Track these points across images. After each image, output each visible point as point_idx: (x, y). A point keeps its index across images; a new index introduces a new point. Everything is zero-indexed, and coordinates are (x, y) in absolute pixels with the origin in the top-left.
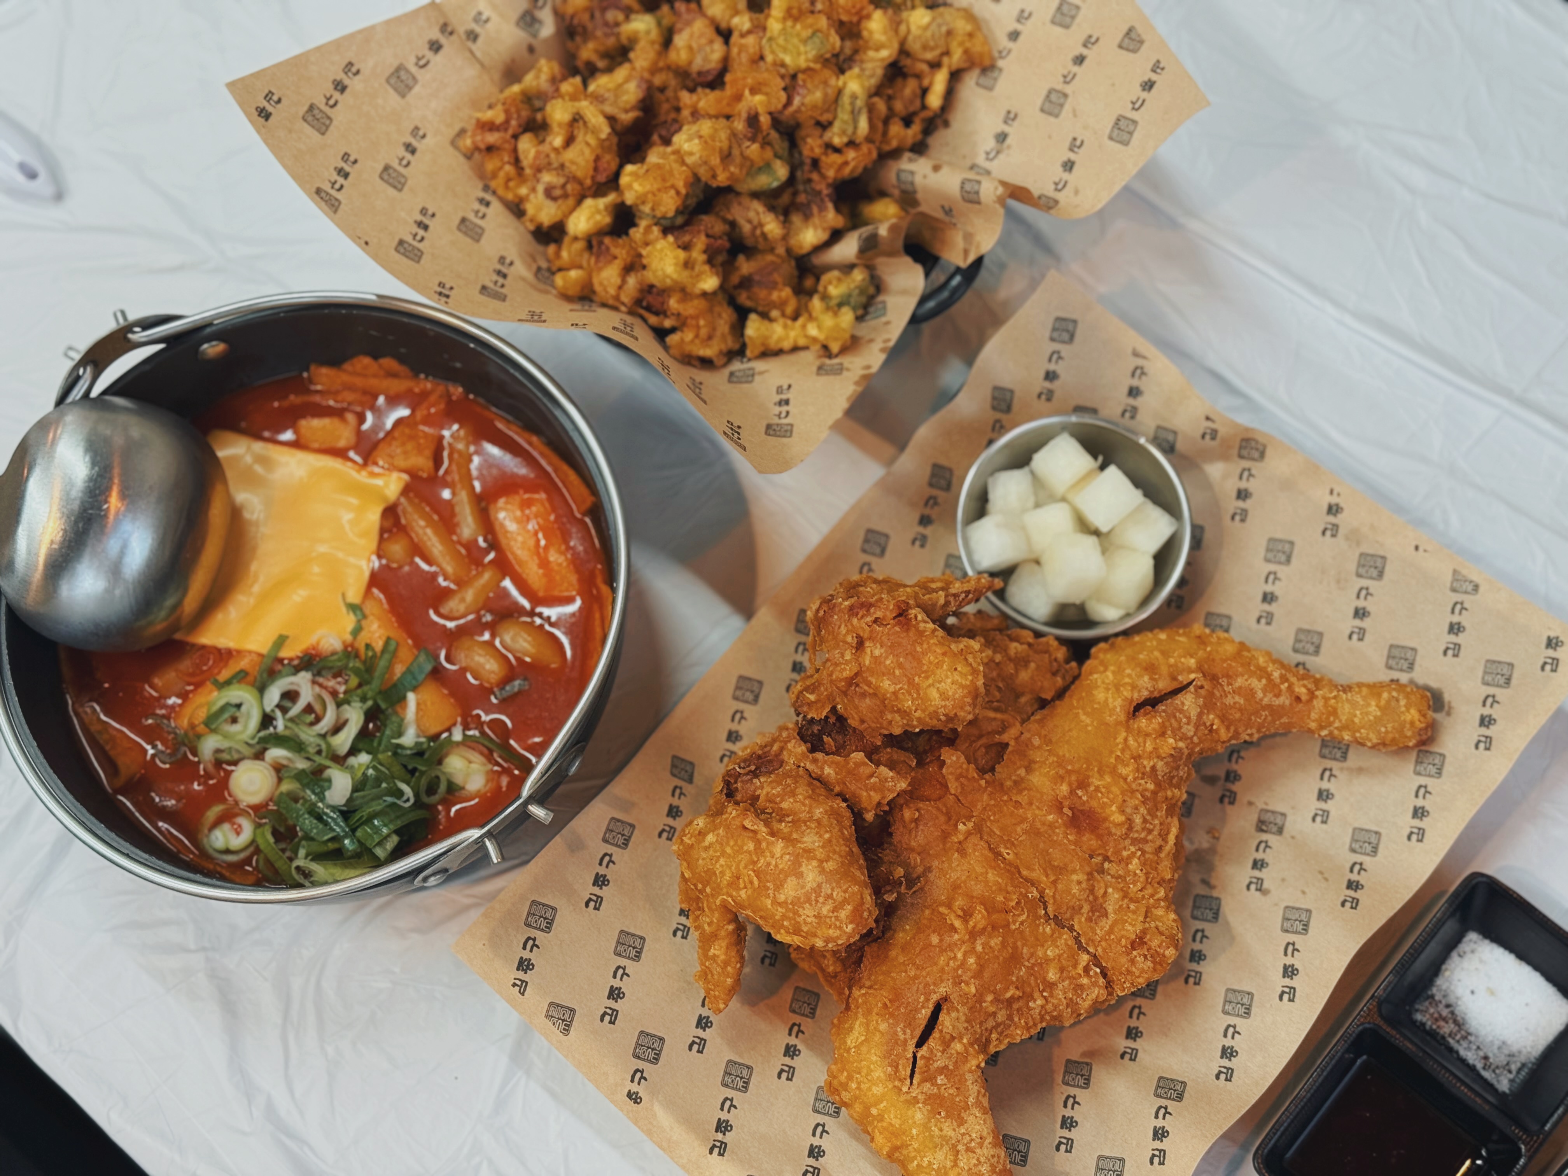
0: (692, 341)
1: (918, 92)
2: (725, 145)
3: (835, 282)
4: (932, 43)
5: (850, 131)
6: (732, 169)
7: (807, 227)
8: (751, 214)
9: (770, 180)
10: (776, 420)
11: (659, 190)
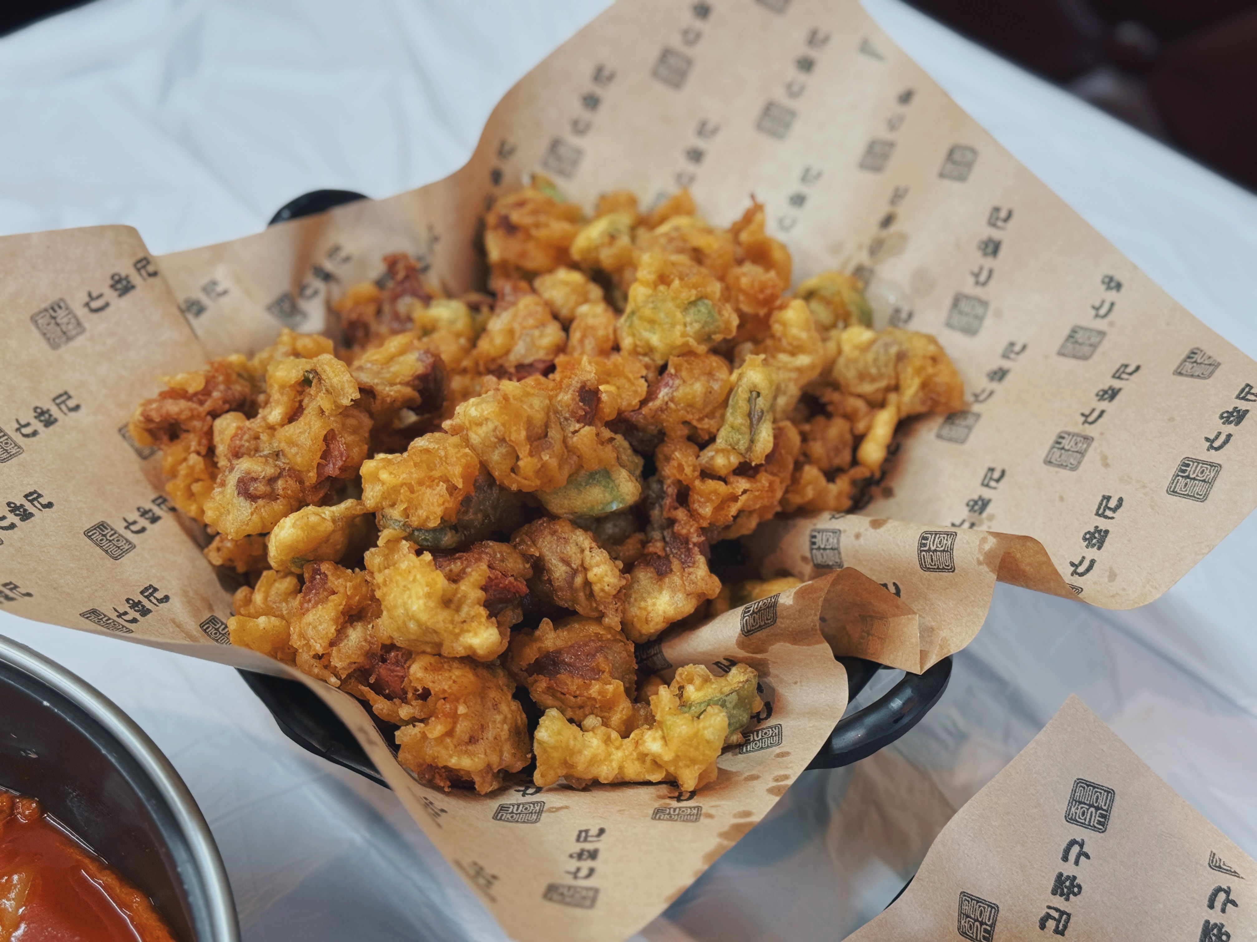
0: (440, 740)
1: (849, 438)
2: (539, 417)
3: (698, 681)
4: (874, 371)
5: (743, 445)
6: (546, 457)
7: (661, 590)
8: (571, 550)
9: (608, 497)
10: (569, 880)
11: (421, 483)
